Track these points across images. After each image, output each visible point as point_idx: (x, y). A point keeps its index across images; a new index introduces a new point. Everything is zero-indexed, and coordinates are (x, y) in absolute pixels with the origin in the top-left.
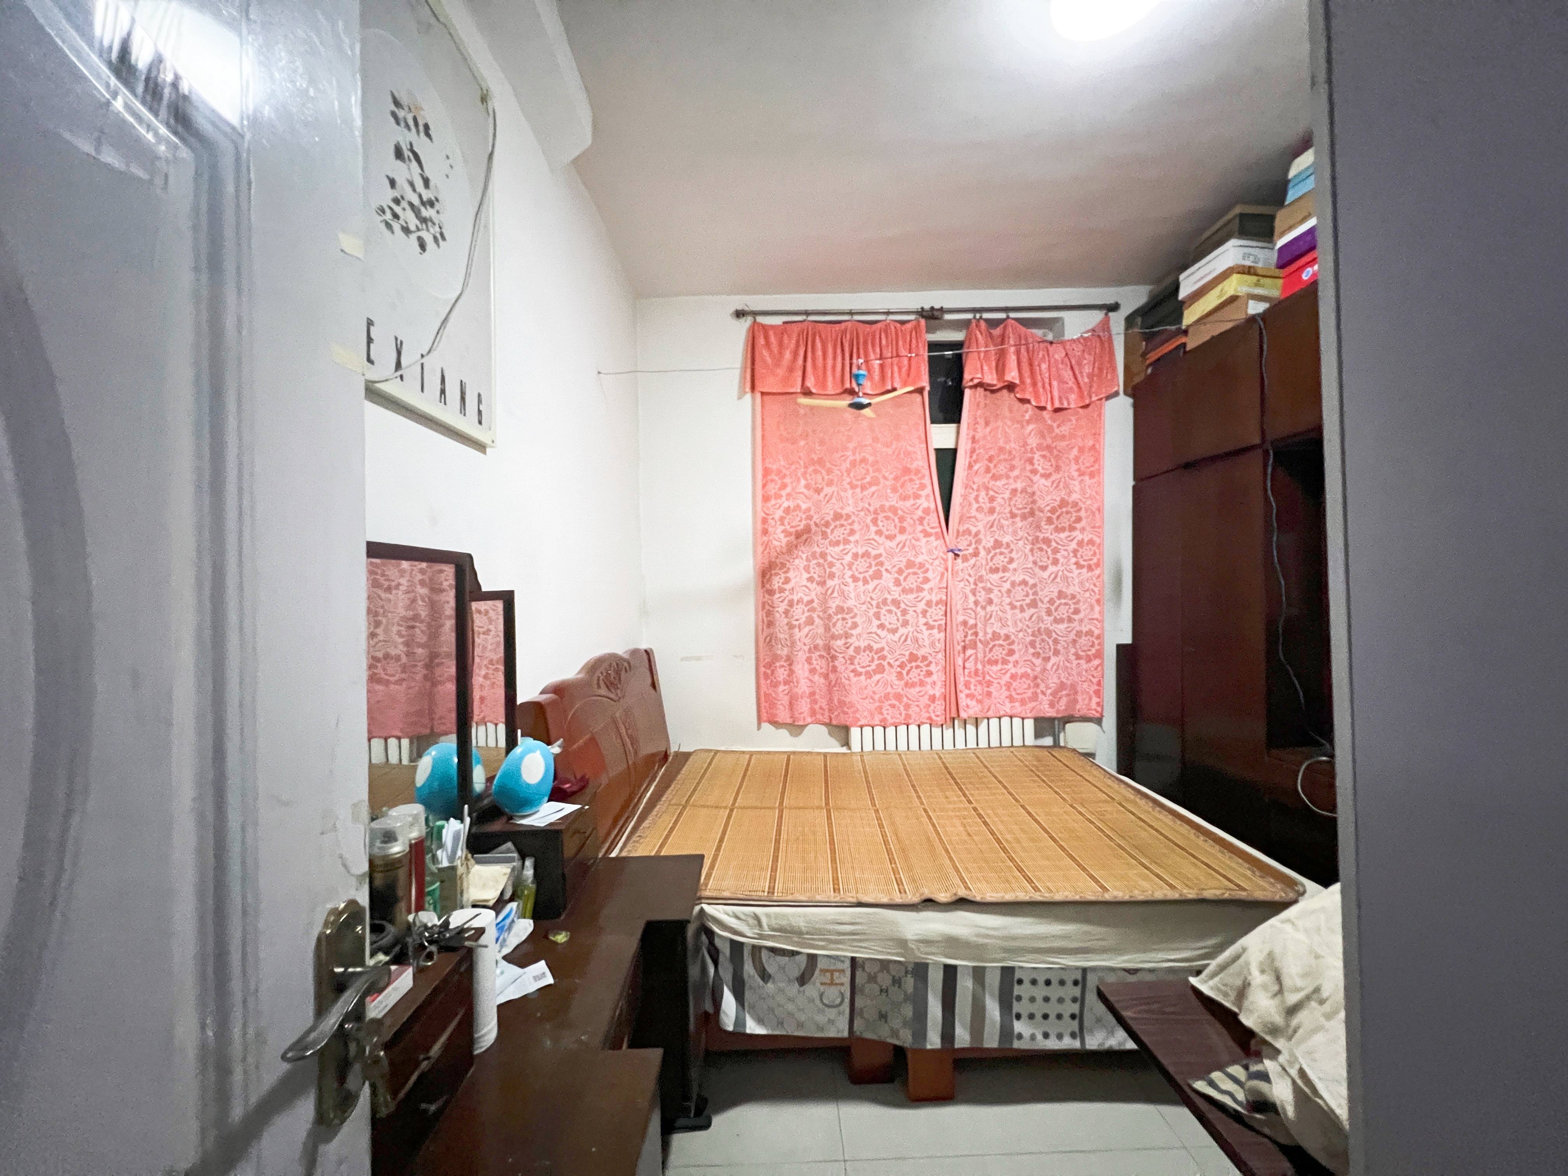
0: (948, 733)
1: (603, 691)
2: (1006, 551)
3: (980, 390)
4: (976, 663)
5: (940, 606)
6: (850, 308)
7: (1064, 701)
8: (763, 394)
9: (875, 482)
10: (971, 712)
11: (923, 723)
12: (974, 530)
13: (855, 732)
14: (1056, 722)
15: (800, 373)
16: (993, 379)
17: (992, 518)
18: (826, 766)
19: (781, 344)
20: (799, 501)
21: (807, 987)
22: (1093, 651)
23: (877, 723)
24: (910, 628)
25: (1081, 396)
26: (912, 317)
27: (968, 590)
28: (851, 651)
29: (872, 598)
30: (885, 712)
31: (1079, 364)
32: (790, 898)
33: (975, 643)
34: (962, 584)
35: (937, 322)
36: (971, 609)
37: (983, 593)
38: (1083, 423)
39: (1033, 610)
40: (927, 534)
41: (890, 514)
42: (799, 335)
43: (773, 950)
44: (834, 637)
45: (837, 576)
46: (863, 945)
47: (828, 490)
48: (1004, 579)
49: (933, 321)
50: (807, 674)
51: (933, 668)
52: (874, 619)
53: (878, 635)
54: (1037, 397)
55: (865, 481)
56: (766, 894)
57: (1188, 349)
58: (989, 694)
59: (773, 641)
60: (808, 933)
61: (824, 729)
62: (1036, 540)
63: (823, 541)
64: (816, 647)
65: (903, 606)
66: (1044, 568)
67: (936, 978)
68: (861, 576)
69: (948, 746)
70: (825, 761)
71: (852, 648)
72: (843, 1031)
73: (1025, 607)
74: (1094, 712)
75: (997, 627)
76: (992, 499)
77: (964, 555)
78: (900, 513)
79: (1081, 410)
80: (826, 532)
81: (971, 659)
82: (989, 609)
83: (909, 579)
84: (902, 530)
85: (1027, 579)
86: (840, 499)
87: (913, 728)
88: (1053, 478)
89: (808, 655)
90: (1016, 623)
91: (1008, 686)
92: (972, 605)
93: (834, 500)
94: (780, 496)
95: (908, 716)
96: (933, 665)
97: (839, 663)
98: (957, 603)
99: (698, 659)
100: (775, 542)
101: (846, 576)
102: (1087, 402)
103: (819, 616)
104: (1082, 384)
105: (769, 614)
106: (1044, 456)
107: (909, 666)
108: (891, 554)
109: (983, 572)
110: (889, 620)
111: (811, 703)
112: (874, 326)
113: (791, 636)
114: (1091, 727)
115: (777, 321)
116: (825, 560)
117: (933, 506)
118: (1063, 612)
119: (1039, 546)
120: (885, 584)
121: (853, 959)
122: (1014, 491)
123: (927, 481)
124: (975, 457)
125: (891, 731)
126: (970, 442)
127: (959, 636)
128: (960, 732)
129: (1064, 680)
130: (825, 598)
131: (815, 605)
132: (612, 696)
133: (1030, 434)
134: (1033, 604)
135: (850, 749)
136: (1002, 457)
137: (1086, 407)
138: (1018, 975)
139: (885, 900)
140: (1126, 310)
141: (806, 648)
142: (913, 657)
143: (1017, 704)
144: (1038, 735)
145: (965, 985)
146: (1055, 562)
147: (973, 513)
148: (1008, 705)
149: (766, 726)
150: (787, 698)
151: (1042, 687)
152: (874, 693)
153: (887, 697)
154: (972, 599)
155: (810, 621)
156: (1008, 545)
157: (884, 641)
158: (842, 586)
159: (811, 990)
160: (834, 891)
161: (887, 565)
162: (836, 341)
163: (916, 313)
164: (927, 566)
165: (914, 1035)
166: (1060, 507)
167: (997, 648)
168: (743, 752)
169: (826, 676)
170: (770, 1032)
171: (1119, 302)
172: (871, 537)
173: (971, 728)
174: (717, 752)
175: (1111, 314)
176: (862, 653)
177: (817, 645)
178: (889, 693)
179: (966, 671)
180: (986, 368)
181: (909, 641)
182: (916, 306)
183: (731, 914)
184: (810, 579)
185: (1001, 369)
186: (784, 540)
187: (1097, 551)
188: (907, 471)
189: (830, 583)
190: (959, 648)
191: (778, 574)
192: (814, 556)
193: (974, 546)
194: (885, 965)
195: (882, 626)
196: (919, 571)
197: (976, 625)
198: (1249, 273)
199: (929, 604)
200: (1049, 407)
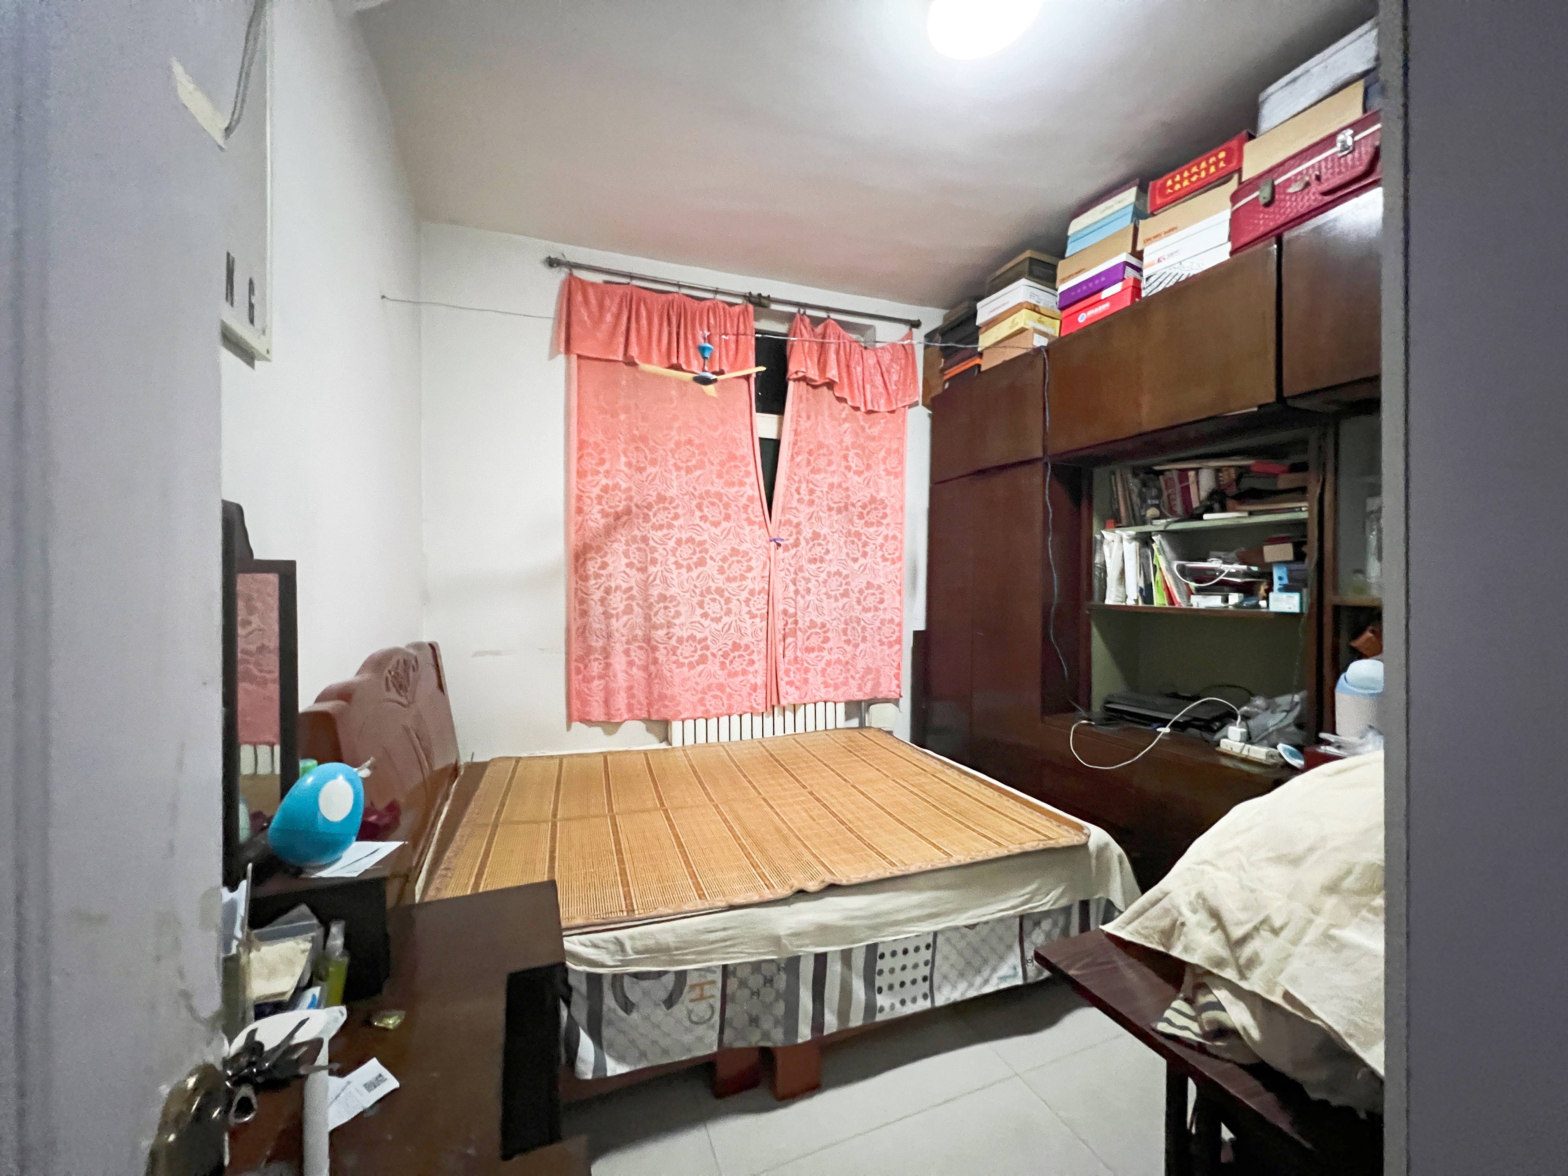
0: (768, 721)
1: (393, 694)
2: (823, 543)
3: (803, 384)
4: (795, 651)
5: (762, 595)
6: (678, 279)
7: (869, 685)
8: (579, 357)
9: (700, 465)
10: (791, 700)
11: (745, 713)
12: (795, 521)
13: (676, 726)
14: (863, 704)
15: (622, 340)
16: (815, 375)
17: (811, 510)
18: (648, 764)
19: (601, 306)
20: (618, 480)
21: (676, 1009)
22: (894, 638)
23: (699, 715)
24: (733, 618)
25: (889, 401)
26: (739, 301)
27: (788, 580)
28: (673, 642)
29: (695, 586)
30: (708, 703)
31: (888, 372)
32: (653, 913)
33: (796, 630)
34: (783, 574)
35: (765, 310)
36: (791, 598)
37: (803, 582)
38: (890, 426)
39: (845, 600)
40: (751, 522)
41: (716, 500)
42: (621, 301)
43: (636, 976)
44: (655, 627)
45: (659, 562)
46: (736, 950)
47: (651, 470)
48: (821, 570)
49: (761, 309)
50: (624, 667)
51: (755, 657)
52: (697, 607)
53: (701, 625)
54: (853, 398)
55: (690, 464)
56: (625, 914)
57: (983, 369)
58: (806, 681)
59: (587, 631)
60: (677, 949)
61: (642, 726)
62: (849, 533)
63: (644, 524)
64: (635, 638)
65: (726, 594)
66: (855, 560)
67: (807, 970)
68: (685, 563)
69: (768, 733)
70: (647, 759)
71: (675, 638)
72: (711, 1046)
73: (839, 597)
74: (893, 694)
75: (814, 616)
76: (811, 492)
77: (787, 545)
78: (725, 499)
79: (888, 414)
80: (648, 515)
81: (791, 647)
82: (808, 598)
83: (733, 567)
84: (727, 518)
85: (841, 570)
86: (664, 481)
87: (735, 719)
88: (863, 476)
89: (626, 646)
90: (830, 612)
91: (824, 671)
92: (792, 595)
93: (657, 481)
94: (598, 472)
95: (730, 707)
96: (756, 654)
97: (661, 655)
98: (778, 593)
99: (496, 653)
100: (590, 522)
101: (669, 562)
102: (894, 408)
103: (638, 604)
104: (890, 391)
105: (582, 602)
106: (857, 455)
107: (732, 655)
108: (715, 540)
109: (804, 563)
110: (713, 609)
111: (628, 698)
112: (703, 303)
113: (608, 626)
114: (890, 706)
115: (599, 278)
116: (647, 545)
117: (757, 494)
118: (870, 602)
119: (851, 539)
120: (710, 572)
121: (725, 967)
122: (831, 486)
123: (751, 468)
124: (796, 450)
125: (713, 722)
126: (793, 434)
127: (780, 625)
128: (779, 719)
129: (871, 666)
130: (646, 585)
131: (634, 592)
132: (404, 701)
133: (845, 432)
134: (846, 594)
135: (671, 744)
136: (821, 452)
137: (893, 412)
138: (880, 950)
139: (756, 898)
140: (925, 329)
141: (624, 639)
142: (736, 646)
143: (831, 689)
144: (848, 717)
145: (834, 969)
146: (865, 554)
147: (795, 504)
148: (823, 690)
149: (577, 726)
150: (602, 694)
151: (852, 672)
152: (697, 683)
153: (709, 687)
154: (792, 588)
155: (628, 610)
156: (825, 538)
157: (707, 630)
158: (665, 573)
159: (679, 1010)
160: (700, 898)
161: (712, 552)
162: (662, 313)
163: (744, 296)
164: (751, 554)
165: (786, 1034)
166: (870, 503)
167: (814, 636)
168: (552, 757)
169: (646, 668)
170: (633, 1068)
171: (921, 320)
172: (695, 523)
173: (789, 715)
174: (518, 760)
175: (914, 330)
176: (685, 643)
177: (636, 636)
178: (711, 684)
179: (786, 659)
180: (809, 362)
181: (732, 631)
182: (745, 290)
183: (589, 943)
184: (630, 565)
185: (823, 367)
186: (602, 521)
187: (899, 546)
188: (732, 457)
189: (652, 569)
190: (780, 637)
191: (592, 558)
192: (634, 540)
193: (794, 536)
194: (756, 967)
195: (705, 615)
196: (743, 560)
197: (796, 614)
198: (1034, 310)
199: (752, 593)
200: (863, 409)
